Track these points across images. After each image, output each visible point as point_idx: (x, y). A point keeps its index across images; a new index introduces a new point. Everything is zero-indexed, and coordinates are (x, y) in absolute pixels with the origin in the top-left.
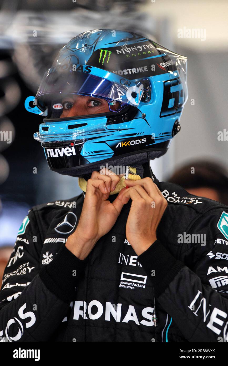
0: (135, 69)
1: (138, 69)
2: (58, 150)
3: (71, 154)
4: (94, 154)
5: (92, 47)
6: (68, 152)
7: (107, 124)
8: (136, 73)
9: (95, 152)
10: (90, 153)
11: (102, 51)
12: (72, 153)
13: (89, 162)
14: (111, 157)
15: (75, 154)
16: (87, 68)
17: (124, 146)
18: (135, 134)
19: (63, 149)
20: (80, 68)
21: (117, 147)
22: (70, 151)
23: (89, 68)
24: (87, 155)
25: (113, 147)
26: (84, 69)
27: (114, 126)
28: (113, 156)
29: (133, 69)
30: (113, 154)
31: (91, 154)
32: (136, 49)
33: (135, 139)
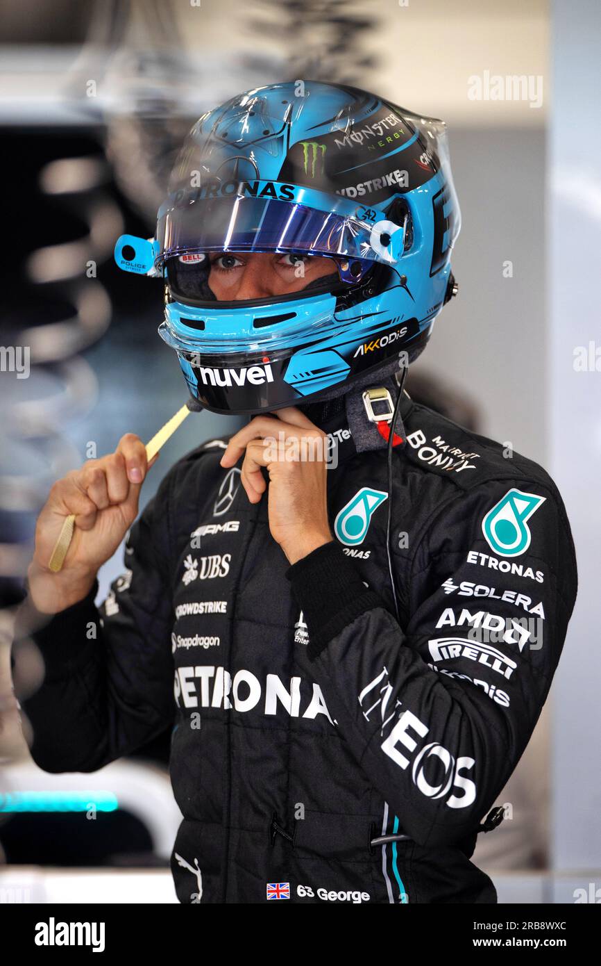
0: (379, 180)
1: (383, 178)
2: (233, 372)
3: (262, 381)
4: (312, 376)
5: (282, 137)
6: (256, 376)
7: (337, 310)
8: (380, 187)
9: (314, 372)
10: (303, 376)
11: (305, 145)
12: (265, 378)
13: (301, 394)
14: (344, 378)
15: (273, 380)
16: (283, 189)
17: (369, 350)
18: (388, 323)
19: (243, 371)
20: (269, 191)
21: (355, 356)
22: (261, 374)
23: (287, 190)
24: (297, 381)
25: (348, 358)
26: (279, 193)
27: (349, 313)
28: (349, 375)
29: (374, 181)
30: (348, 372)
31: (306, 377)
32: (372, 133)
33: (387, 333)
